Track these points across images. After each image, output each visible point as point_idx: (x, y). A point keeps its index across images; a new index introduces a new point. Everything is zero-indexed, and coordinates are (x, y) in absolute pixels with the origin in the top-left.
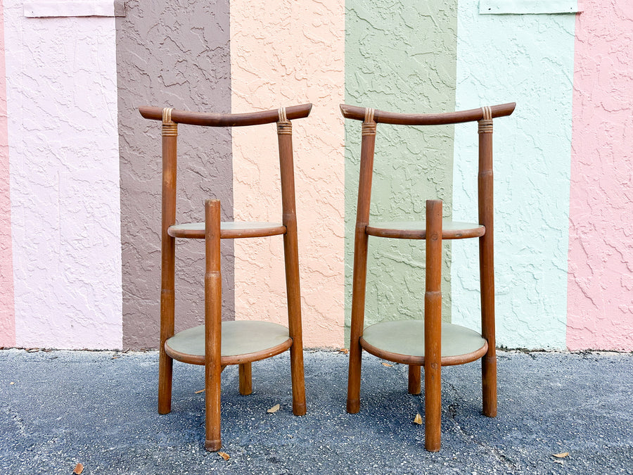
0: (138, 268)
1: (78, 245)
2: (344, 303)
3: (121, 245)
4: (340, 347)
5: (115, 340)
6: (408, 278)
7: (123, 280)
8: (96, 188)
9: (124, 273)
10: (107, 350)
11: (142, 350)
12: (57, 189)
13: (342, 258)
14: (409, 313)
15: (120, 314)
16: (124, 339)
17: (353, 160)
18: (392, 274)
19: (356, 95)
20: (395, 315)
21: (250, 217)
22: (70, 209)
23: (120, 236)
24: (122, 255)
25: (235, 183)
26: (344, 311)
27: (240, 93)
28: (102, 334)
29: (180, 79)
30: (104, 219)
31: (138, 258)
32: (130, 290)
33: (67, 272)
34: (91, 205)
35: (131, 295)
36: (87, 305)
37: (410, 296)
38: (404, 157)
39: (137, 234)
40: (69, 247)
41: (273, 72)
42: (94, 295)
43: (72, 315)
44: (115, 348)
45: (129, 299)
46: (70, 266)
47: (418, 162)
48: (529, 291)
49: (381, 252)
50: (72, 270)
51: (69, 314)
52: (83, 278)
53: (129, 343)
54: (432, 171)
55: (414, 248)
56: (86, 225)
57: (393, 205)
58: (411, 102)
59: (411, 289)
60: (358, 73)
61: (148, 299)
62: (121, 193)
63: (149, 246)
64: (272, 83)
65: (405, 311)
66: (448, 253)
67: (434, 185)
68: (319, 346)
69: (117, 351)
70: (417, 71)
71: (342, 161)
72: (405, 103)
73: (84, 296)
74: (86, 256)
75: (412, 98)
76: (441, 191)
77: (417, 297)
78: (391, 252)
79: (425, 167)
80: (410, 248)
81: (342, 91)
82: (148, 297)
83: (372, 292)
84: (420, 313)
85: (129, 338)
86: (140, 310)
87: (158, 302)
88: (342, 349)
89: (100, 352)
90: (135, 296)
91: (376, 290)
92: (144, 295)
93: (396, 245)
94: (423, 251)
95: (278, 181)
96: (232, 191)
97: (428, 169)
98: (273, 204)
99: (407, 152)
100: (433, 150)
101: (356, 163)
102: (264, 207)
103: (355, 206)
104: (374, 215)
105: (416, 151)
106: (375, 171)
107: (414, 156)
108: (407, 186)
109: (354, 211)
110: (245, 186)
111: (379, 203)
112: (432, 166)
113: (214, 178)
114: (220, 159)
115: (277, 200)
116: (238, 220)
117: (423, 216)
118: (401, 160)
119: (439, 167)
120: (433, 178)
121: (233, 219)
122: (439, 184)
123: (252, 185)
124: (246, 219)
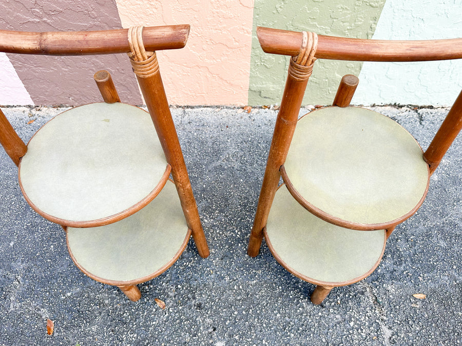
2: (249, 72)
4: (243, 105)
10: (20, 106)
11: (53, 107)
13: (250, 30)
16: (32, 98)
26: (249, 79)
31: (11, 29)
35: (20, 63)
44: (28, 104)
45: (21, 67)
53: (39, 101)
55: (335, 20)
61: (40, 67)
68: (223, 104)
69: (30, 107)
77: (327, 67)
80: (331, 21)
82: (40, 65)
83: (280, 62)
84: (327, 80)
85: (38, 97)
86: (37, 76)
87: (52, 70)
88: (246, 107)
89: (14, 108)
90: (26, 65)
91: (285, 61)
92: (35, 64)
93: (315, 17)
94: (345, 24)
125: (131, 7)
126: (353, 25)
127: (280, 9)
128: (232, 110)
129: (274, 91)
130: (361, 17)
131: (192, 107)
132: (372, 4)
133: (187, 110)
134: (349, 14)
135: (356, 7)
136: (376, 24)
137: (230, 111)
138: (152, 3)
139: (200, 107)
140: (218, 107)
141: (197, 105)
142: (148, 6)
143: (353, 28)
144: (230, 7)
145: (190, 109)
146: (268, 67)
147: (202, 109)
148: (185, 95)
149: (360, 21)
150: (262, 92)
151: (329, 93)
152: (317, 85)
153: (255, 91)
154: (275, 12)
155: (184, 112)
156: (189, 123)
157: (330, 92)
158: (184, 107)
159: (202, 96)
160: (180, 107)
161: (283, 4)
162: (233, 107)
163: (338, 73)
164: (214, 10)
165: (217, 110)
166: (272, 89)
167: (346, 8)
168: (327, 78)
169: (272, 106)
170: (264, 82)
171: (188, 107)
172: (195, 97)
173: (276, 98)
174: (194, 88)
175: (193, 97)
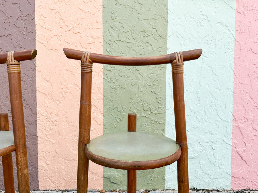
4: (100, 189)
17: (108, 80)
19: (109, 42)
21: (47, 113)
25: (37, 93)
26: (103, 169)
27: (41, 41)
29: (6, 33)
38: (137, 79)
41: (60, 28)
47: (146, 81)
48: (210, 156)
54: (154, 87)
57: (132, 106)
58: (141, 47)
60: (111, 30)
64: (60, 35)
66: (164, 134)
67: (155, 95)
70: (145, 29)
71: (102, 81)
72: (138, 48)
75: (142, 45)
76: (159, 98)
79: (150, 85)
81: (101, 40)
88: (102, 191)
95: (63, 92)
96: (36, 98)
97: (152, 86)
98: (61, 106)
99: (139, 76)
100: (154, 75)
101: (110, 82)
102: (55, 107)
103: (110, 106)
104: (121, 112)
105: (145, 75)
106: (121, 86)
107: (143, 78)
108: (140, 95)
109: (109, 110)
110: (43, 95)
111: (123, 105)
112: (154, 84)
113: (25, 91)
114: (29, 79)
115: (62, 103)
116: (40, 115)
117: (149, 112)
118: (136, 81)
119: (158, 84)
120: (154, 91)
121: (37, 114)
122: (158, 95)
123: (47, 94)
124: (44, 115)
125: (44, 125)
127: (116, 125)
129: (118, 177)
130: (156, 130)
131: (68, 191)
132: (160, 122)
134: (150, 128)
135: (152, 124)
136: (165, 133)
138: (54, 123)
142: (52, 124)
148: (65, 181)
149: (156, 132)
150: (111, 178)
151: (151, 179)
152: (143, 173)
153: (106, 178)
154: (114, 127)
157: (152, 178)
158: (63, 191)
159: (75, 182)
160: (61, 191)
161: (117, 123)
162: (94, 191)
166: (117, 176)
167: (147, 125)
169: (118, 190)
170: (112, 171)
171: (65, 191)
173: (120, 183)
174: (71, 176)
175: (70, 182)
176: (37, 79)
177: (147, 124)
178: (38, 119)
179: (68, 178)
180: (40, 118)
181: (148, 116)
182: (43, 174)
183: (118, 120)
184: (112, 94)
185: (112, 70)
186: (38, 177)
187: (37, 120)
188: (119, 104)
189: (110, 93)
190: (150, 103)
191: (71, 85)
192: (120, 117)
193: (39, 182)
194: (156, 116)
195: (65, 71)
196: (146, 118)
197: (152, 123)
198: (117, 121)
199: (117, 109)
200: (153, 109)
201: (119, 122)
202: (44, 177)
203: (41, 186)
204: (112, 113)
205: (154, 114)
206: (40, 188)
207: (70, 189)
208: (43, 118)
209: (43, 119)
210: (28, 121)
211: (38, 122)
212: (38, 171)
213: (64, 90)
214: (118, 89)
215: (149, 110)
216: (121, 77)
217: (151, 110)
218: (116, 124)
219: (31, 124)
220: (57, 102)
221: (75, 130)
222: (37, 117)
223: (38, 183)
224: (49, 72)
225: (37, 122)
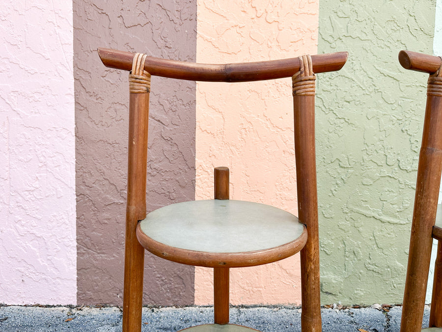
0: (93, 221)
1: (30, 196)
3: (76, 197)
5: (68, 294)
6: (377, 233)
7: (78, 233)
8: (49, 136)
9: (79, 226)
10: (60, 306)
11: (97, 307)
12: (6, 136)
14: (376, 269)
15: (74, 269)
16: (78, 294)
17: (323, 108)
18: (361, 229)
19: (330, 39)
20: (362, 271)
22: (21, 158)
23: (74, 187)
24: (77, 207)
25: (198, 131)
27: (206, 37)
28: (55, 289)
29: (143, 21)
30: (57, 168)
31: (94, 211)
32: (84, 244)
33: (17, 225)
34: (44, 153)
35: (85, 249)
36: (39, 260)
37: (379, 252)
38: (378, 107)
39: (94, 185)
40: (20, 198)
41: (242, 13)
42: (47, 249)
43: (22, 269)
44: (69, 304)
45: (84, 254)
46: (20, 219)
47: (393, 112)
49: (351, 206)
50: (23, 223)
51: (19, 268)
52: (34, 231)
53: (84, 299)
54: (407, 123)
55: (384, 202)
56: (37, 175)
57: (365, 157)
58: (388, 49)
59: (380, 245)
60: (333, 16)
61: (103, 253)
62: (77, 142)
63: (106, 197)
64: (241, 25)
65: (372, 267)
67: (409, 137)
68: (281, 303)
69: (71, 307)
70: (395, 16)
72: (381, 50)
73: (35, 249)
74: (38, 207)
75: (389, 45)
76: (415, 143)
77: (386, 253)
78: (361, 206)
79: (400, 118)
80: (381, 203)
81: (316, 35)
82: (104, 251)
83: (339, 247)
84: (389, 269)
85: (84, 293)
86: (95, 265)
87: (114, 257)
89: (53, 308)
90: (90, 251)
91: (344, 246)
92: (100, 249)
93: (366, 200)
94: (394, 206)
95: (243, 131)
96: (194, 141)
97: (403, 120)
98: (238, 155)
99: (381, 101)
100: (408, 100)
101: (327, 113)
102: (228, 158)
103: (325, 157)
104: (344, 168)
105: (392, 101)
106: (347, 121)
107: (389, 106)
108: (381, 137)
109: (323, 163)
110: (208, 135)
111: (350, 155)
112: (407, 116)
113: (176, 127)
114: (183, 107)
115: (241, 150)
116: (200, 171)
117: (396, 169)
118: (375, 110)
119: (414, 118)
120: (408, 129)
121: (195, 170)
122: (414, 136)
123: (215, 134)
124: (208, 171)
126: (401, 207)
127: (335, 192)
128: (291, 310)
129: (336, 283)
130: (407, 200)
131: (247, 307)
133: (241, 309)
134: (396, 196)
135: (400, 190)
137: (290, 311)
139: (255, 306)
140: (275, 307)
141: (253, 304)
143: (402, 210)
144: (291, 190)
145: (244, 309)
146: (328, 253)
147: (258, 308)
148: (242, 290)
149: (407, 203)
150: (324, 284)
151: (394, 287)
152: (380, 276)
154: (331, 194)
155: (240, 311)
156: (247, 321)
157: (395, 285)
158: (238, 307)
159: (259, 291)
160: (234, 307)
161: (337, 187)
162: (291, 307)
163: (398, 261)
164: (278, 192)
165: (275, 309)
166: (334, 281)
167: (392, 191)
168: (389, 267)
169: (335, 305)
170: (325, 273)
171: (242, 306)
172: (251, 292)
173: (339, 294)
174: (252, 280)
175: (250, 292)
176: (199, 107)
177: (390, 189)
178: (197, 177)
179: (247, 284)
180: (201, 176)
181: (394, 176)
182: (203, 278)
183: (339, 182)
184: (330, 134)
185: (331, 91)
186: (194, 283)
187: (195, 180)
188: (343, 153)
189: (326, 133)
190: (399, 152)
191: (257, 118)
192: (343, 177)
193: (196, 291)
194: (408, 174)
195: (248, 92)
196: (389, 179)
197: (401, 188)
198: (337, 184)
199: (337, 162)
200: (403, 163)
201: (340, 185)
202: (205, 283)
203: (199, 299)
204: (328, 169)
205: (405, 172)
206: (196, 303)
207: (249, 304)
208: (206, 176)
209: (206, 178)
210: (180, 181)
211: (198, 183)
212: (194, 273)
213: (244, 127)
214: (341, 125)
215: (397, 165)
216: (347, 103)
217: (400, 165)
218: (335, 190)
219: (184, 187)
220: (232, 148)
221: (261, 198)
222: (196, 174)
223: (194, 294)
224: (221, 95)
225: (196, 183)
